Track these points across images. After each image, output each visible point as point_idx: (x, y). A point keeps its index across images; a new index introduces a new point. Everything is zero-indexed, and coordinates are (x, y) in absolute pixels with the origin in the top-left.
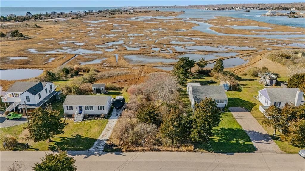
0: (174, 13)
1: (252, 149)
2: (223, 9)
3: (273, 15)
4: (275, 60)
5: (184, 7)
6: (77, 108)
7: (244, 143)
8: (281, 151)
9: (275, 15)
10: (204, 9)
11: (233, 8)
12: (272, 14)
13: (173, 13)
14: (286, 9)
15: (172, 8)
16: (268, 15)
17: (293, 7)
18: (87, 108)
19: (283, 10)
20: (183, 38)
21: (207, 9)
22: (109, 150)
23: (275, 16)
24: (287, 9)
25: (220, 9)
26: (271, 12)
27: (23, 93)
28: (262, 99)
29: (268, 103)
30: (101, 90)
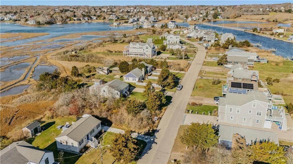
1: (170, 97)
6: (85, 138)
8: (174, 92)
18: (91, 133)
22: (152, 134)
27: (42, 158)
28: (129, 80)
29: (136, 80)
30: (38, 128)
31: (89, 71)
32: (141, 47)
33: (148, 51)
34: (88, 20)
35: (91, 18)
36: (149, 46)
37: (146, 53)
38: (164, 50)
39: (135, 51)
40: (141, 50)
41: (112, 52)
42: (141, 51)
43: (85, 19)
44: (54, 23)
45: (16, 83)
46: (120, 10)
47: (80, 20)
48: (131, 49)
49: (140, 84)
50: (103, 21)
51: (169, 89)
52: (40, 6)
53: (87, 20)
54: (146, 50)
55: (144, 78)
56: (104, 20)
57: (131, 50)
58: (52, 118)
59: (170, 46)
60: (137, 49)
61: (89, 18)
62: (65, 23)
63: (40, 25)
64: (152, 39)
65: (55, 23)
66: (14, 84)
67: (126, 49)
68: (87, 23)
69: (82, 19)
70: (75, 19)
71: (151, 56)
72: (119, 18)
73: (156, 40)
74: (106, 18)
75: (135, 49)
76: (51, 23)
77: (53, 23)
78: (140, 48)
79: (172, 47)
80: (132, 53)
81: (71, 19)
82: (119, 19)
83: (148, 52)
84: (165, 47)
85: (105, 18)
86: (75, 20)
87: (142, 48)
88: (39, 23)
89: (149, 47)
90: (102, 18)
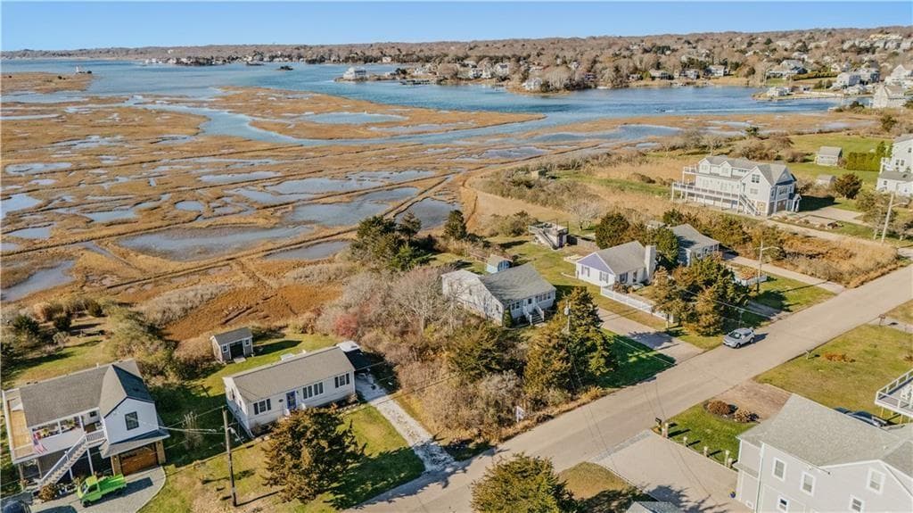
0: (60, 78)
1: (668, 362)
2: (209, 62)
3: (361, 79)
4: (508, 195)
5: (62, 55)
6: (281, 401)
7: (648, 356)
8: (702, 350)
9: (367, 80)
10: (147, 61)
11: (233, 59)
12: (358, 77)
13: (58, 80)
14: (371, 61)
15: (17, 58)
16: (349, 80)
17: (385, 56)
18: (307, 392)
19: (366, 62)
20: (226, 162)
21: (154, 60)
22: (466, 455)
23: (367, 82)
24: (375, 62)
25: (201, 61)
26: (356, 72)
27: (116, 408)
28: (589, 275)
29: (609, 280)
30: (245, 345)
31: (514, 232)
32: (736, 173)
33: (756, 190)
34: (698, 77)
35: (709, 71)
36: (762, 175)
37: (751, 197)
38: (851, 196)
39: (714, 184)
40: (736, 183)
41: (654, 182)
42: (733, 188)
43: (686, 76)
44: (590, 87)
45: (339, 233)
46: (843, 42)
47: (671, 78)
48: (703, 178)
49: (612, 295)
50: (745, 80)
51: (694, 335)
52: (594, 38)
53: (692, 77)
54: (750, 185)
55: (647, 280)
56: (750, 78)
57: (700, 182)
58: (302, 332)
59: (888, 181)
60: (721, 181)
61: (701, 73)
62: (621, 88)
63: (547, 91)
64: (840, 149)
65: (593, 86)
66: (332, 236)
67: (687, 176)
68: (691, 87)
69: (676, 75)
70: (656, 73)
71: (767, 212)
72: (805, 72)
73: (853, 155)
74: (757, 72)
75: (715, 180)
76: (582, 86)
77: (587, 88)
78: (733, 177)
79: (897, 188)
80: (700, 193)
81: (644, 76)
82: (805, 76)
83: (756, 193)
84: (857, 183)
85: (753, 72)
86: (653, 78)
87: (738, 178)
88: (546, 87)
89: (763, 178)
90: (746, 70)
